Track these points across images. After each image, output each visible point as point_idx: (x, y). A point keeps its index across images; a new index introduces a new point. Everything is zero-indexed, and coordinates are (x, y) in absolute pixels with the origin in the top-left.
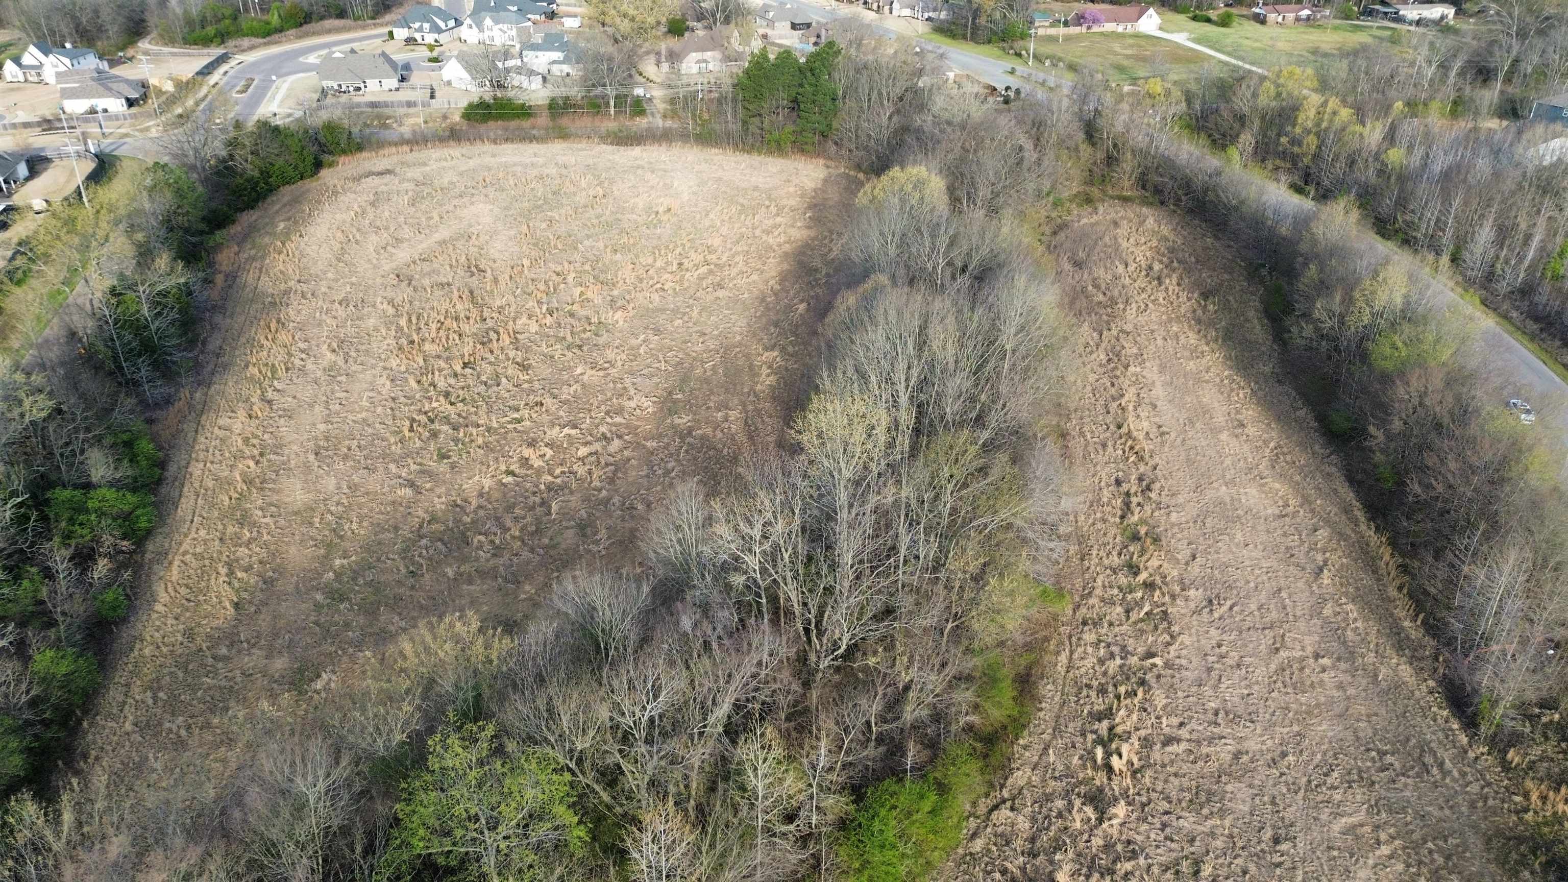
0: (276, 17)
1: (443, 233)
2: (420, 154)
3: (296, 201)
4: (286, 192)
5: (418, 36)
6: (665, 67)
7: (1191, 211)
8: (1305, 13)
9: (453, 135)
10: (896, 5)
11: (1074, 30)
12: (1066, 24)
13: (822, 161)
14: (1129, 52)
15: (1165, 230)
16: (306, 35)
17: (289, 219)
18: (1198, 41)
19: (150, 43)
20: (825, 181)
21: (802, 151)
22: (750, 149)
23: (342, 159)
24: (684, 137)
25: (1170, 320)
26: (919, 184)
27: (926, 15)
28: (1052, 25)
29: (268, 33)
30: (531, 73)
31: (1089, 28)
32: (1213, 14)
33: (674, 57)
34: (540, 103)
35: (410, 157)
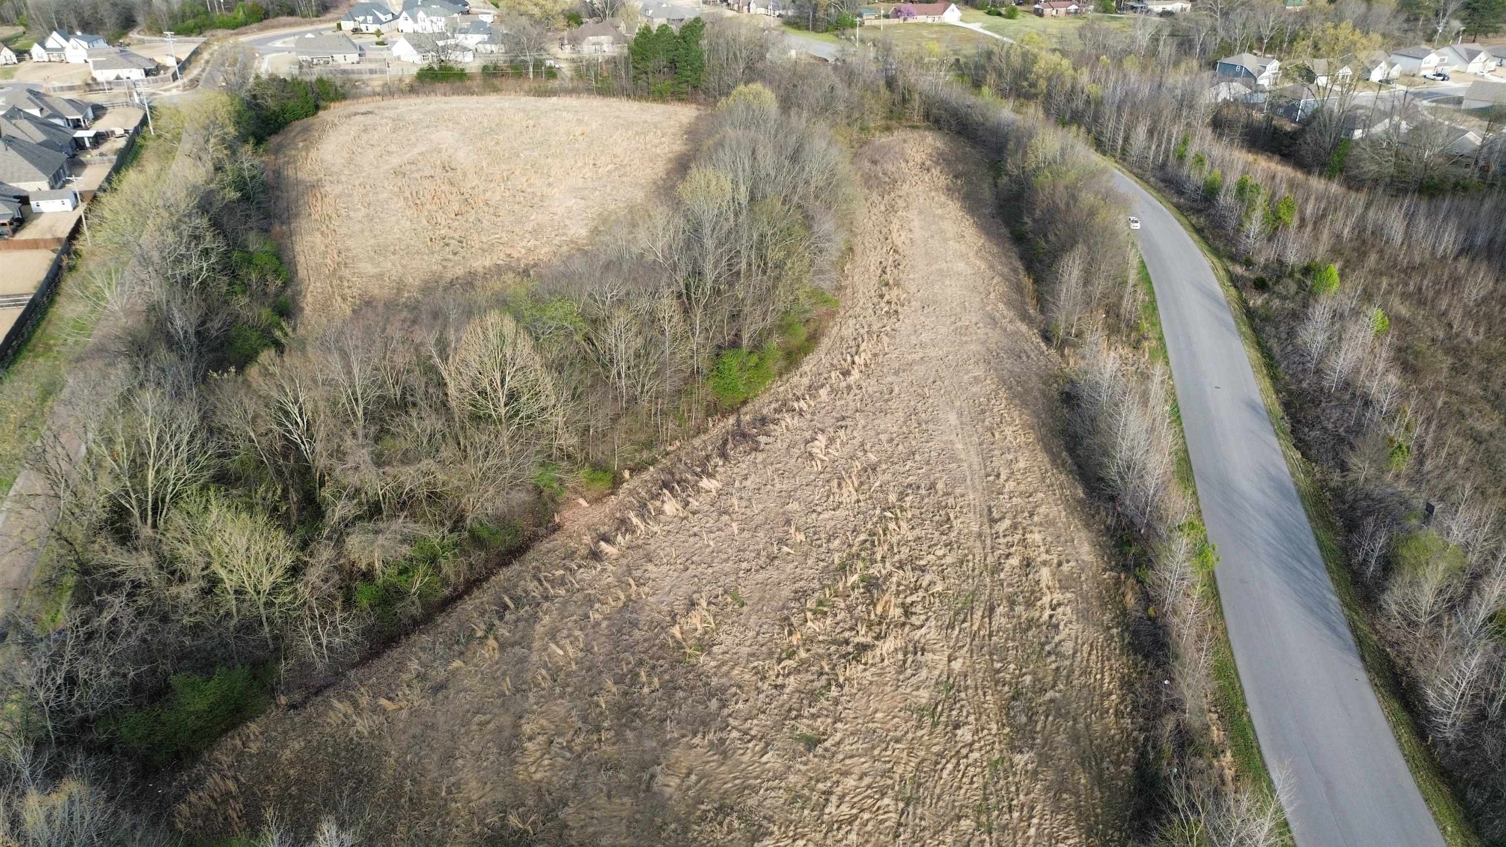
0: (241, 13)
1: (420, 148)
2: (393, 102)
3: (306, 130)
4: (298, 125)
5: (363, 27)
6: (568, 48)
7: (959, 133)
8: (1073, 7)
9: (412, 90)
10: (752, 5)
11: (895, 21)
12: (887, 16)
13: (694, 106)
14: (934, 36)
15: (938, 144)
16: (266, 28)
17: (305, 140)
18: (988, 28)
19: (138, 33)
20: (697, 118)
21: (680, 100)
22: (641, 98)
23: (332, 105)
24: (589, 91)
25: (931, 190)
26: (757, 95)
27: (777, 13)
28: (876, 18)
29: (236, 26)
30: (465, 49)
31: (905, 19)
32: (1003, 11)
33: (575, 41)
34: (473, 71)
35: (382, 104)
